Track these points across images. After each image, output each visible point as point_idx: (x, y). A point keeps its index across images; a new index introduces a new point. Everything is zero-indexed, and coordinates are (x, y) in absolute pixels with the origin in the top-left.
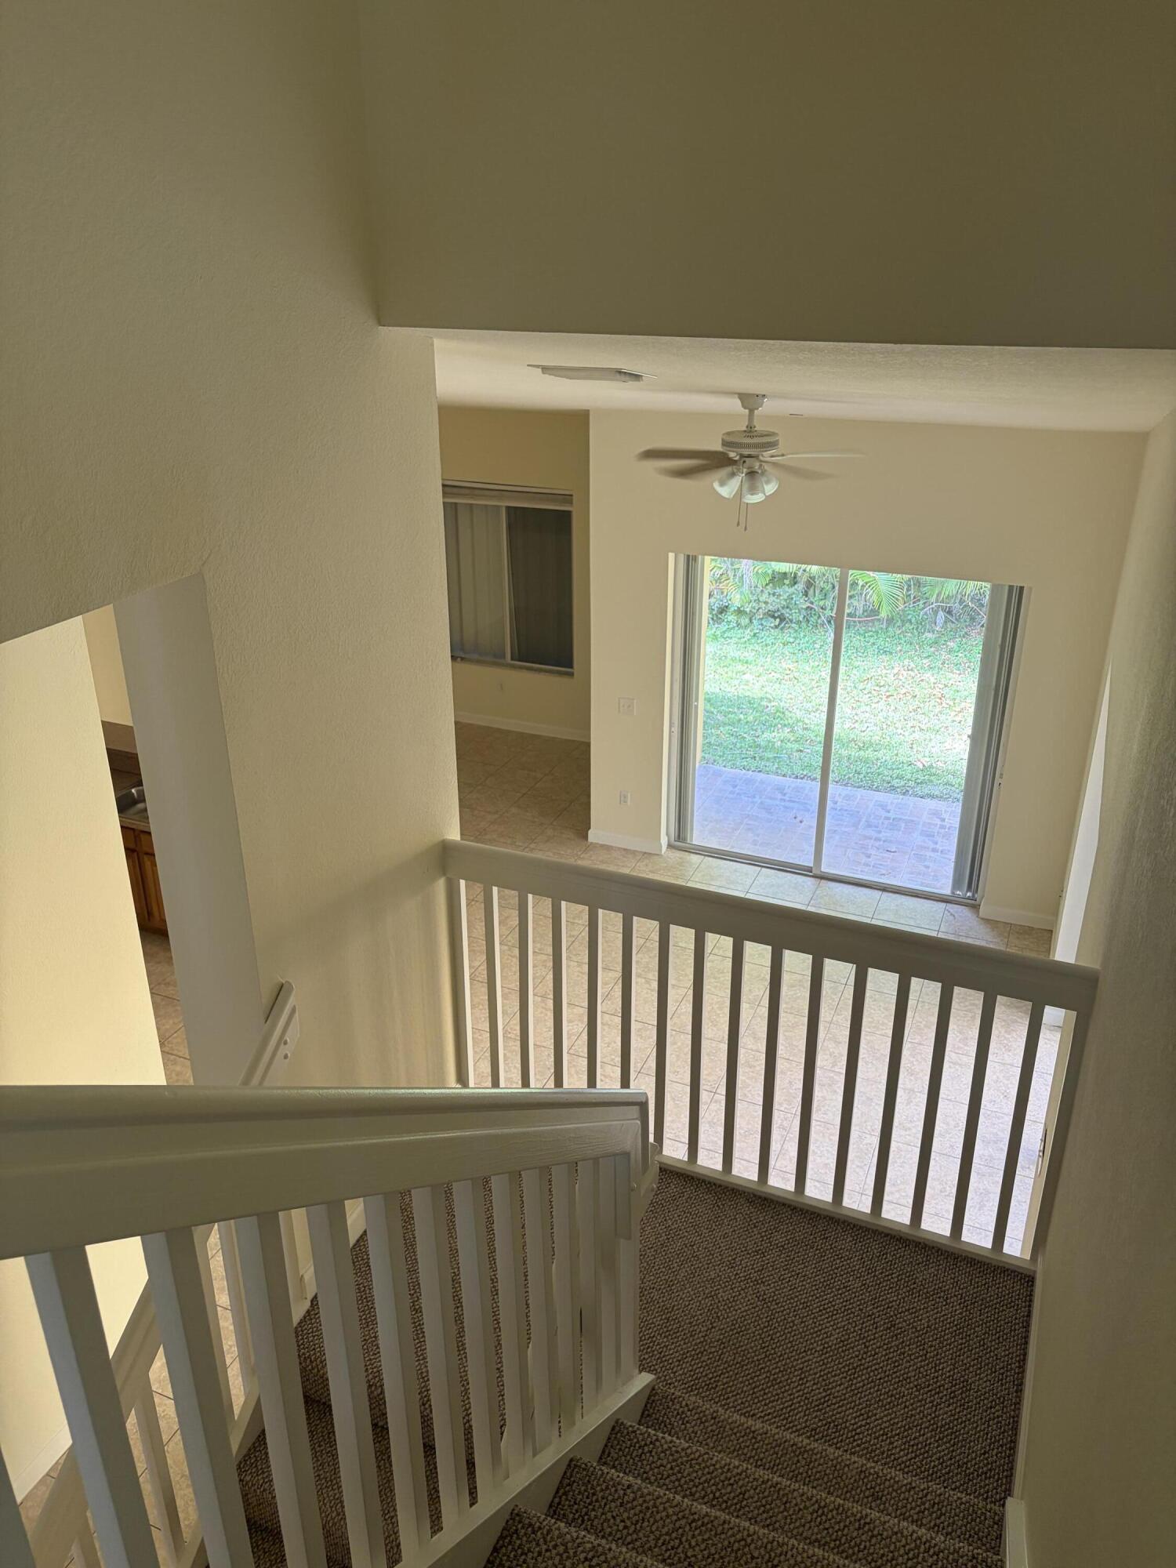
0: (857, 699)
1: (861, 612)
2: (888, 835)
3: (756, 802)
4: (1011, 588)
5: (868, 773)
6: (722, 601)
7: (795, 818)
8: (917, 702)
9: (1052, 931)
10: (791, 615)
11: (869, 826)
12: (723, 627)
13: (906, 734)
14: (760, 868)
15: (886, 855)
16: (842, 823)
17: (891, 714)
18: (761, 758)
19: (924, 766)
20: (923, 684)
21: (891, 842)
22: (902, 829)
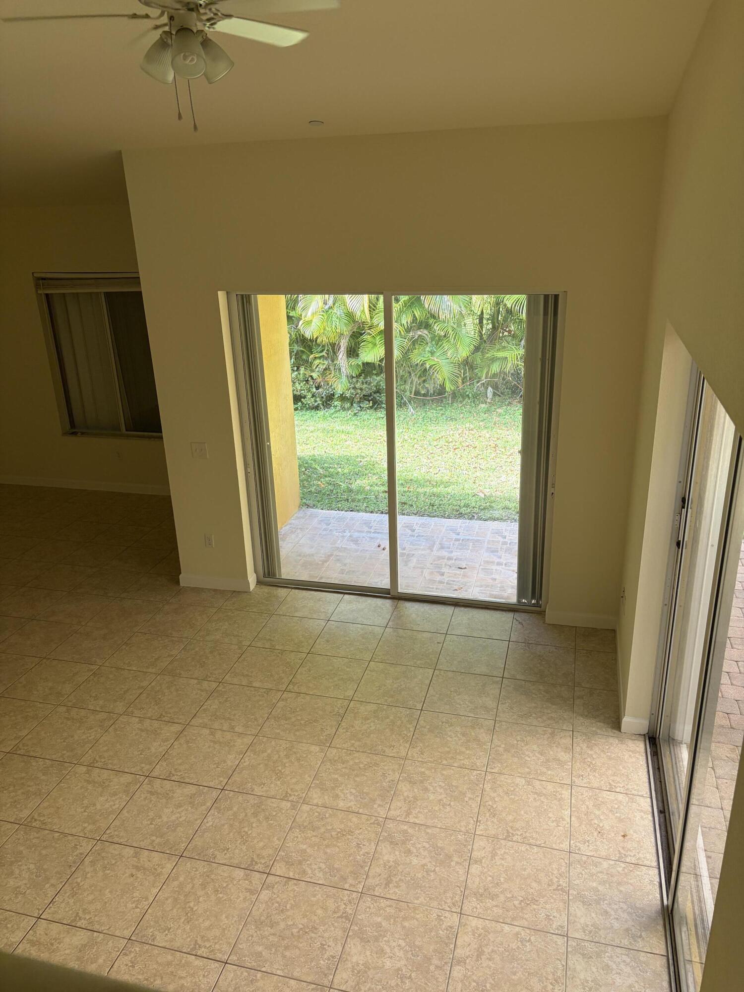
0: (431, 452)
1: (432, 392)
2: (459, 554)
3: (345, 536)
4: (546, 297)
5: (440, 505)
6: (328, 390)
7: (379, 546)
8: (477, 451)
9: (614, 631)
10: (380, 397)
11: (442, 548)
12: (332, 410)
13: (470, 473)
14: (342, 595)
15: (458, 572)
16: (419, 547)
17: (458, 460)
18: (353, 501)
19: (485, 495)
20: (481, 439)
21: (461, 560)
22: (470, 548)
